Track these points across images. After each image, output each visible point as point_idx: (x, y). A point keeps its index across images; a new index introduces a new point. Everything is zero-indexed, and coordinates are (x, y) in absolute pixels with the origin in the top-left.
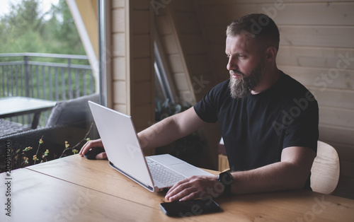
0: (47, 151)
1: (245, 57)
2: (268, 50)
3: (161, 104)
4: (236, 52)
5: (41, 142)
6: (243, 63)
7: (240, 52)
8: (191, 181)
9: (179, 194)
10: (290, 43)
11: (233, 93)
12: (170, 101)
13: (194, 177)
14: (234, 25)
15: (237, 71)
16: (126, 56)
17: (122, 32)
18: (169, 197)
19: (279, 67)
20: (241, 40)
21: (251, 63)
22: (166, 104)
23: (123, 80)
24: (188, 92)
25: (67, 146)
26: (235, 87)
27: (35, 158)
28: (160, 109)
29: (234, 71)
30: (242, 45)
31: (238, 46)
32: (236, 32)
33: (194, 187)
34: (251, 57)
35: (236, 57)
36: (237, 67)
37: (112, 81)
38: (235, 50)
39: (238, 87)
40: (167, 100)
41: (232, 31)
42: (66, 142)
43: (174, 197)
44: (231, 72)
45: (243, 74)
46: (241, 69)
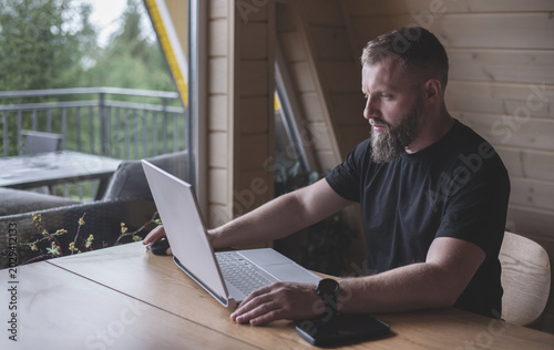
0: (91, 237)
1: (391, 97)
2: (427, 84)
3: (288, 170)
4: (376, 90)
5: (81, 222)
6: (389, 107)
7: (382, 89)
8: (273, 292)
9: (252, 312)
10: (492, 78)
11: (376, 154)
12: (302, 165)
13: (279, 285)
14: (372, 47)
15: (379, 119)
16: (228, 95)
17: (223, 56)
18: (236, 316)
19: (454, 114)
20: (383, 71)
21: (401, 106)
22: (295, 170)
23: (223, 131)
24: (331, 153)
25: (124, 230)
26: (378, 145)
27: (72, 246)
28: (285, 178)
29: (376, 119)
30: (386, 78)
31: (379, 80)
32: (375, 58)
33: (276, 300)
34: (399, 97)
35: (377, 97)
36: (380, 113)
37: (208, 132)
38: (374, 87)
39: (383, 145)
40: (298, 164)
41: (370, 56)
42: (123, 224)
43: (244, 315)
44: (370, 120)
45: (389, 125)
46: (386, 117)
